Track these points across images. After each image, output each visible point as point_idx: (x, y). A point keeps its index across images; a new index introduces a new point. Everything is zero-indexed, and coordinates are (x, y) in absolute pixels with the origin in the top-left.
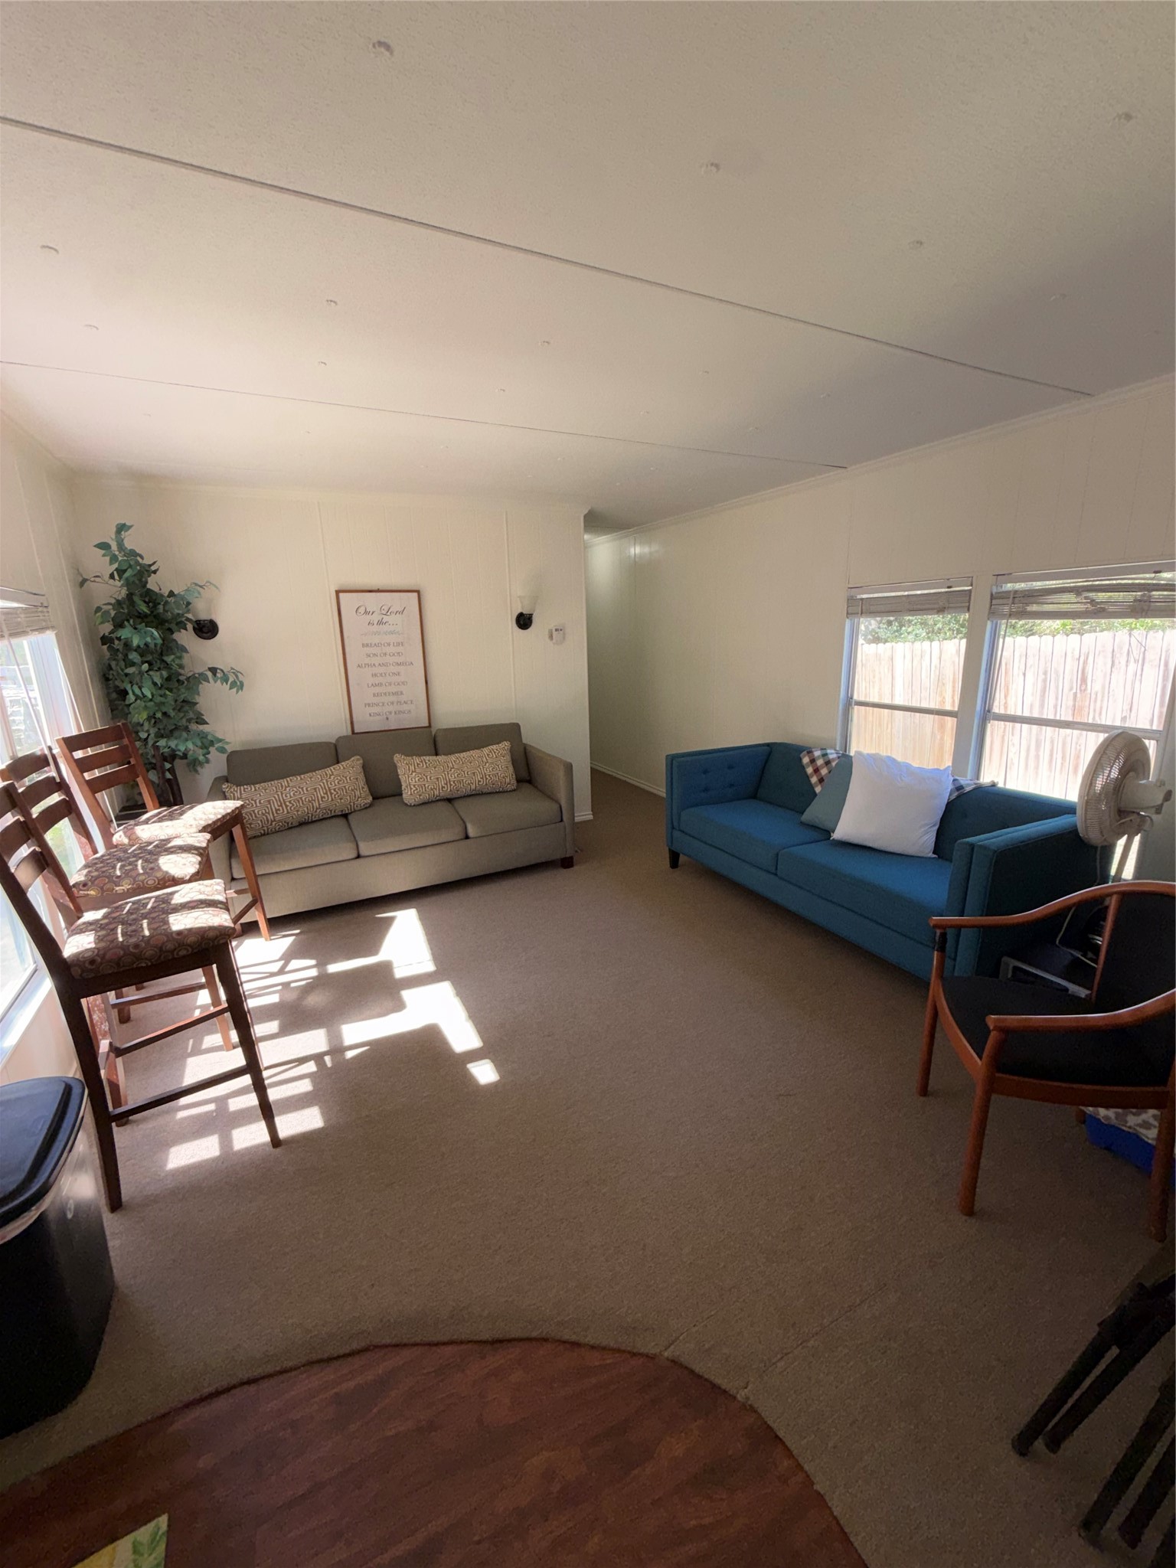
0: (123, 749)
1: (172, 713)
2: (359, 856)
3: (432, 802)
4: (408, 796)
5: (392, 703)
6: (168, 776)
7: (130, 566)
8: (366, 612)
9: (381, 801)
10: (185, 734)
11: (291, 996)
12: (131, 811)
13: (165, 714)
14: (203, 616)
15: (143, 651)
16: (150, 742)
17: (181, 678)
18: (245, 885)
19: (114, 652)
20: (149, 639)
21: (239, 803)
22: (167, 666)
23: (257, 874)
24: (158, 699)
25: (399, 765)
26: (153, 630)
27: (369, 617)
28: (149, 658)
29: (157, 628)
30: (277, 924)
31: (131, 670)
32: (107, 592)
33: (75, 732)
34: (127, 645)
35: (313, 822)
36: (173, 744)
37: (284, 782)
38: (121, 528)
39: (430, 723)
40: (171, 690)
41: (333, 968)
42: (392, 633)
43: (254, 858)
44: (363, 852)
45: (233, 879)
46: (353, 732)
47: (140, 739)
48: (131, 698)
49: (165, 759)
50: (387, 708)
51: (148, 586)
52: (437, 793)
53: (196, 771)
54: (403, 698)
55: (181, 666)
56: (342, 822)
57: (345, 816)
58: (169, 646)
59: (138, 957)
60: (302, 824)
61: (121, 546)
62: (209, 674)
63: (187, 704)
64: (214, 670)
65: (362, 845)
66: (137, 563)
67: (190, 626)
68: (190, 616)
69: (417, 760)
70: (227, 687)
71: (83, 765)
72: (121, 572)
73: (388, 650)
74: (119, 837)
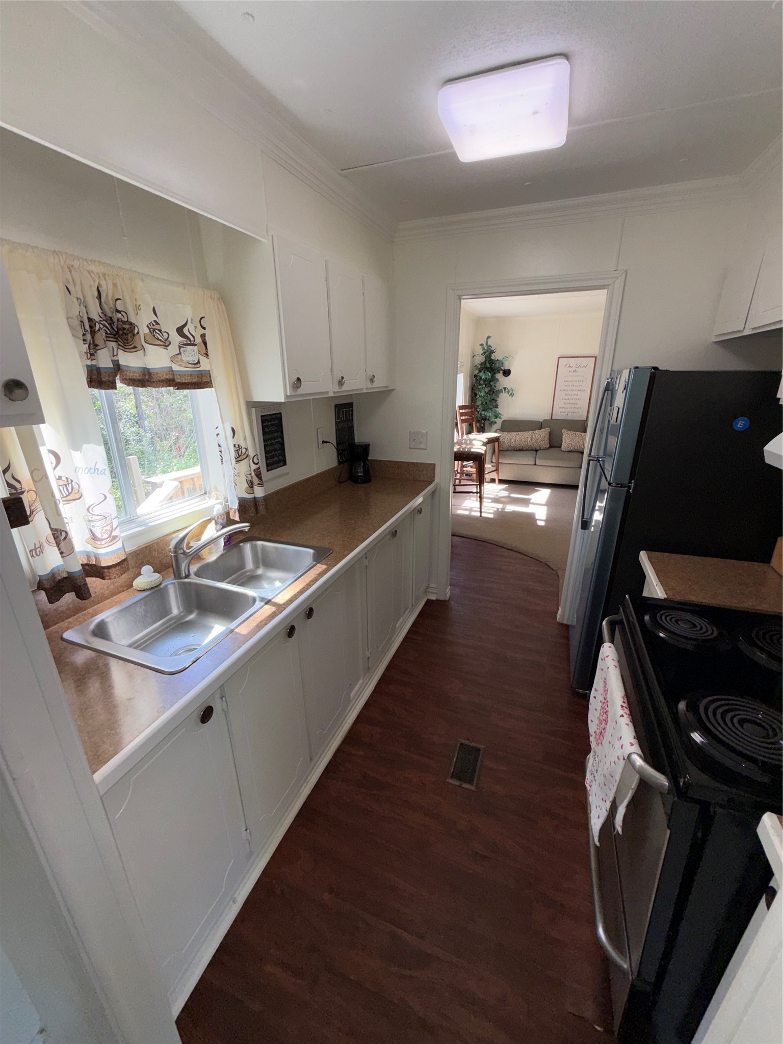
0: (472, 412)
1: (488, 403)
2: (535, 465)
3: (573, 452)
4: (564, 447)
5: (572, 408)
6: (482, 425)
7: (487, 351)
8: (569, 367)
9: (553, 448)
10: (490, 411)
11: (497, 497)
12: (470, 432)
13: (486, 403)
14: (507, 368)
15: (485, 380)
16: (480, 412)
17: (494, 391)
18: (495, 464)
19: (477, 380)
20: (487, 376)
21: (499, 435)
22: (491, 386)
23: (500, 462)
24: (485, 397)
25: (564, 434)
26: (489, 373)
27: (570, 369)
28: (486, 383)
29: (490, 373)
30: (501, 481)
31: (480, 387)
32: (480, 359)
33: (461, 405)
34: (481, 378)
35: (524, 450)
36: (486, 413)
37: (518, 433)
38: (489, 337)
39: (587, 419)
40: (490, 395)
41: (513, 495)
42: (579, 376)
43: (500, 455)
44: (537, 463)
45: (492, 462)
46: (551, 419)
47: (477, 411)
48: (478, 396)
49: (483, 419)
50: (568, 410)
51: (492, 358)
52: (576, 448)
53: (491, 426)
54: (577, 406)
55: (495, 386)
56: (535, 452)
57: (537, 451)
58: (493, 379)
59: (464, 454)
60: (520, 450)
61: (487, 343)
62: (504, 390)
63: (494, 400)
64: (505, 388)
65: (537, 460)
66: (490, 349)
67: (501, 372)
68: (502, 368)
69: (572, 433)
70: (508, 395)
71: (462, 414)
72: (485, 353)
73: (575, 384)
74: (465, 437)
